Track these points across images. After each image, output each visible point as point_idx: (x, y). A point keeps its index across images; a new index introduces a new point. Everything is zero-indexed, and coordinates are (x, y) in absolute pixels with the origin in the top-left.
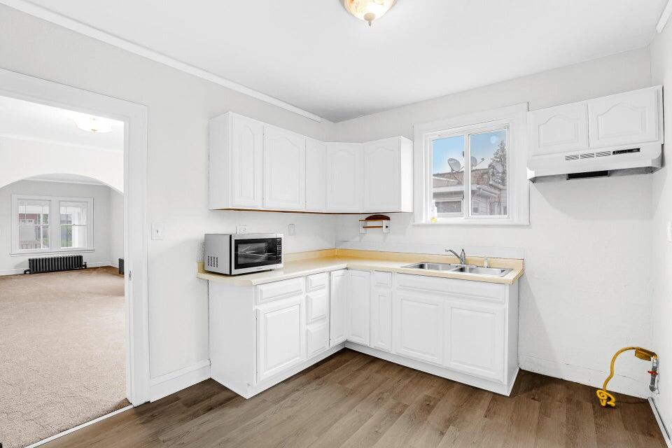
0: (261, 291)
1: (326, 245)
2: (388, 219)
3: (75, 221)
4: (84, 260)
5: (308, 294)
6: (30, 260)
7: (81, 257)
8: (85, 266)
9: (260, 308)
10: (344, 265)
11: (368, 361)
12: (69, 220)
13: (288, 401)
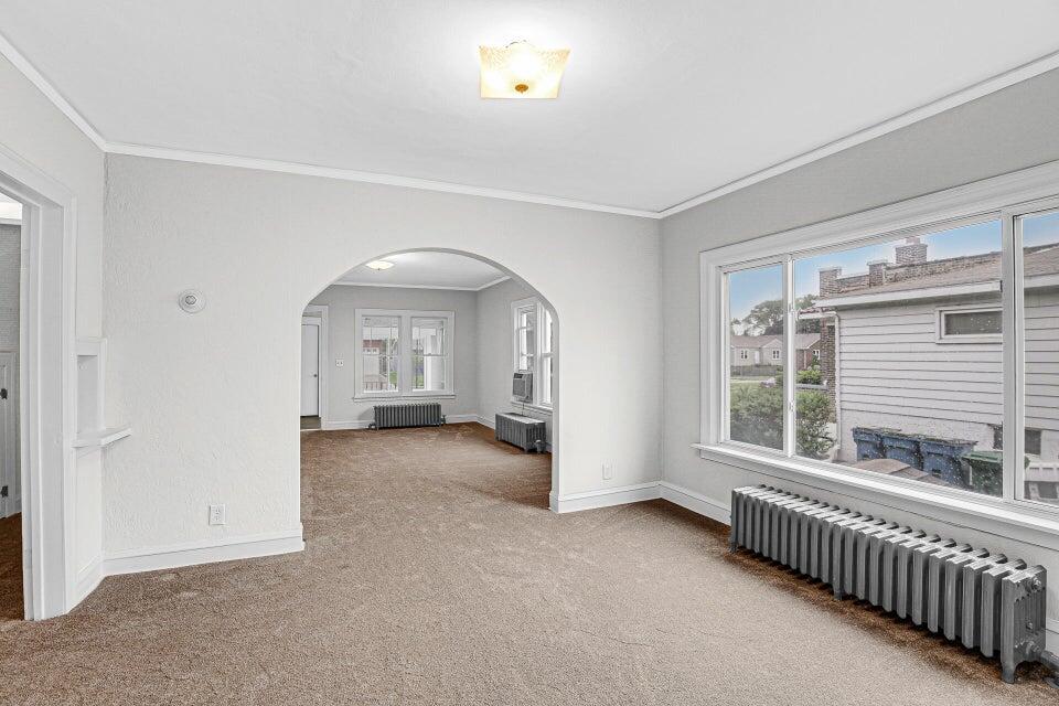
3: (428, 350)
4: (443, 411)
6: (376, 408)
7: (438, 407)
8: (444, 420)
12: (420, 348)
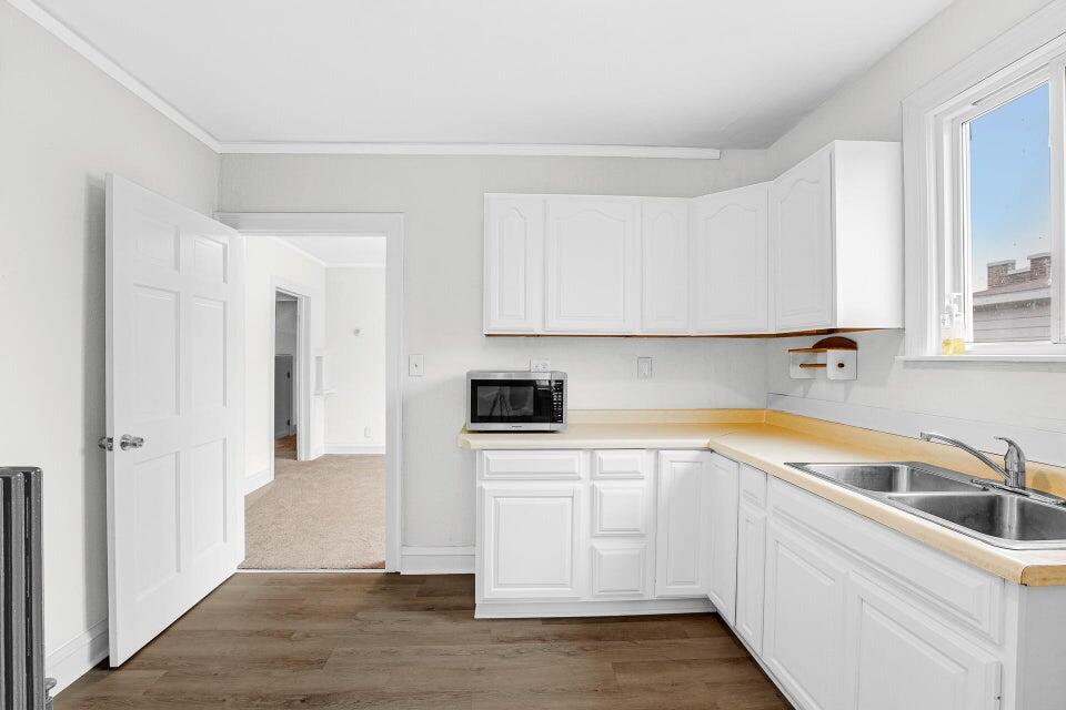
0: (488, 460)
1: (739, 400)
2: (851, 345)
5: (597, 484)
9: (486, 486)
10: (703, 442)
11: (728, 656)
13: (509, 648)
